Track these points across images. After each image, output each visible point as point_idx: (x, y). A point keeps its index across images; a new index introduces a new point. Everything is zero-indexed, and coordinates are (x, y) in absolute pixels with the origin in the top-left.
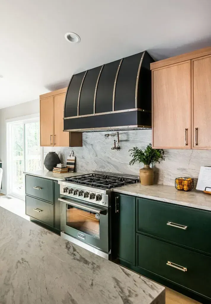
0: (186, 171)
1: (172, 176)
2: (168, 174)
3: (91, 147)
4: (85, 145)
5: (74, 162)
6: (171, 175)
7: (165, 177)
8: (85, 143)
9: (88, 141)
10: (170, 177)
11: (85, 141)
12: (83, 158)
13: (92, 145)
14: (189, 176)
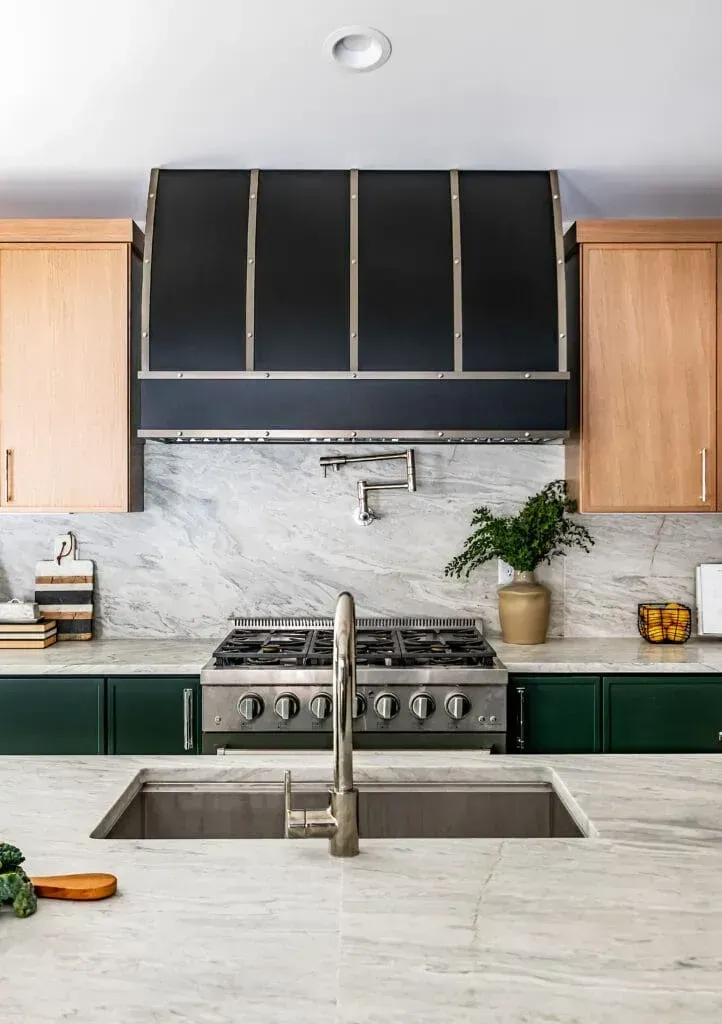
0: (644, 583)
1: (597, 603)
2: (581, 600)
3: (201, 511)
4: (161, 503)
5: (89, 587)
6: (592, 599)
7: (568, 611)
8: (163, 494)
9: (183, 483)
10: (589, 609)
11: (159, 486)
12: (148, 564)
13: (207, 501)
14: (652, 597)
